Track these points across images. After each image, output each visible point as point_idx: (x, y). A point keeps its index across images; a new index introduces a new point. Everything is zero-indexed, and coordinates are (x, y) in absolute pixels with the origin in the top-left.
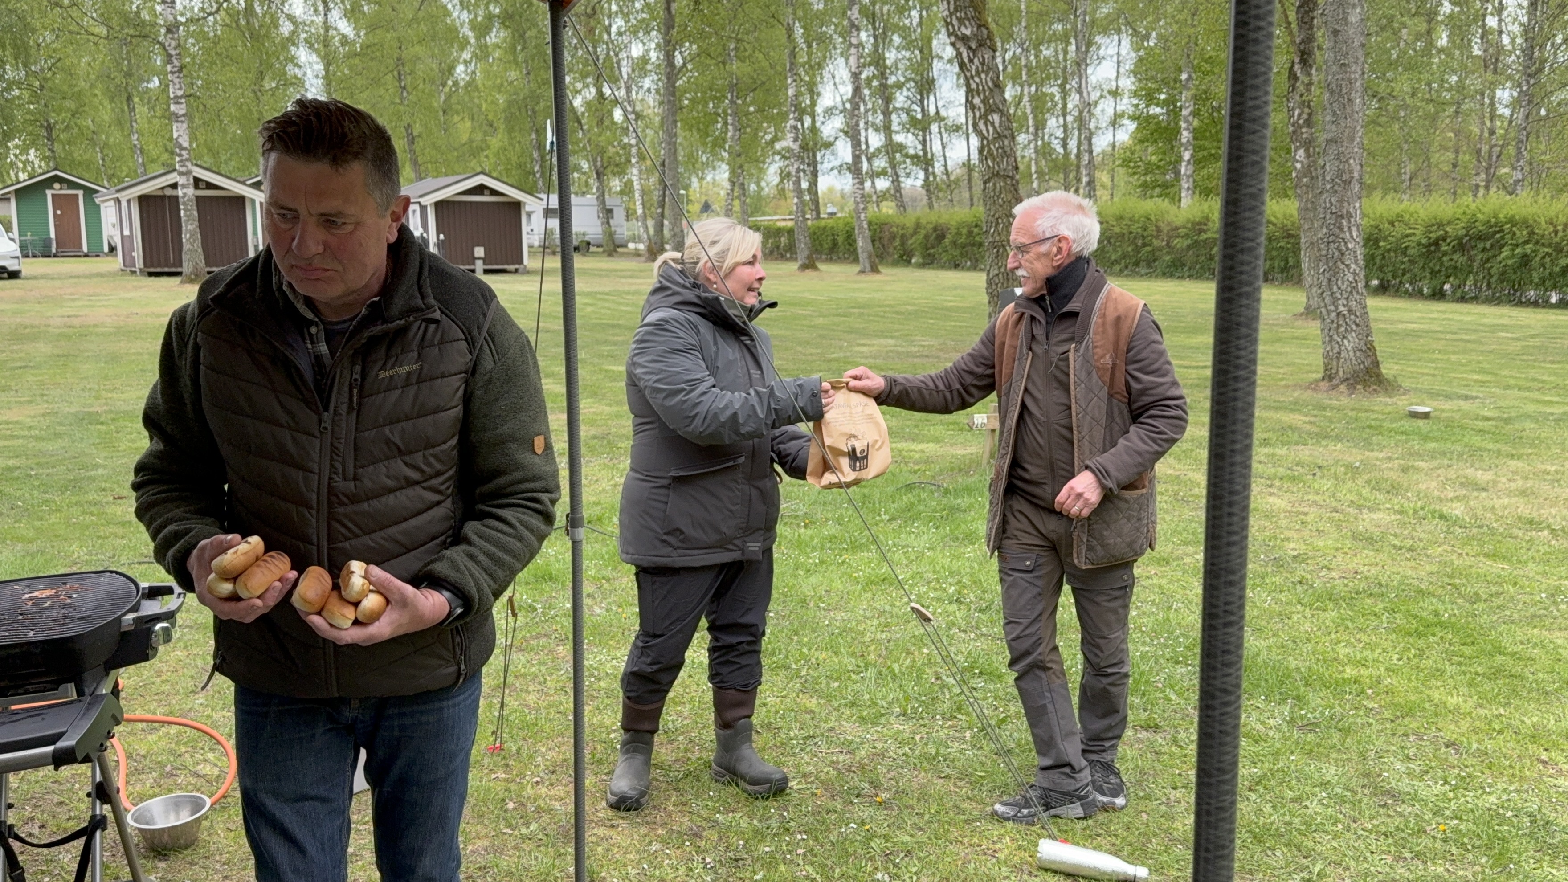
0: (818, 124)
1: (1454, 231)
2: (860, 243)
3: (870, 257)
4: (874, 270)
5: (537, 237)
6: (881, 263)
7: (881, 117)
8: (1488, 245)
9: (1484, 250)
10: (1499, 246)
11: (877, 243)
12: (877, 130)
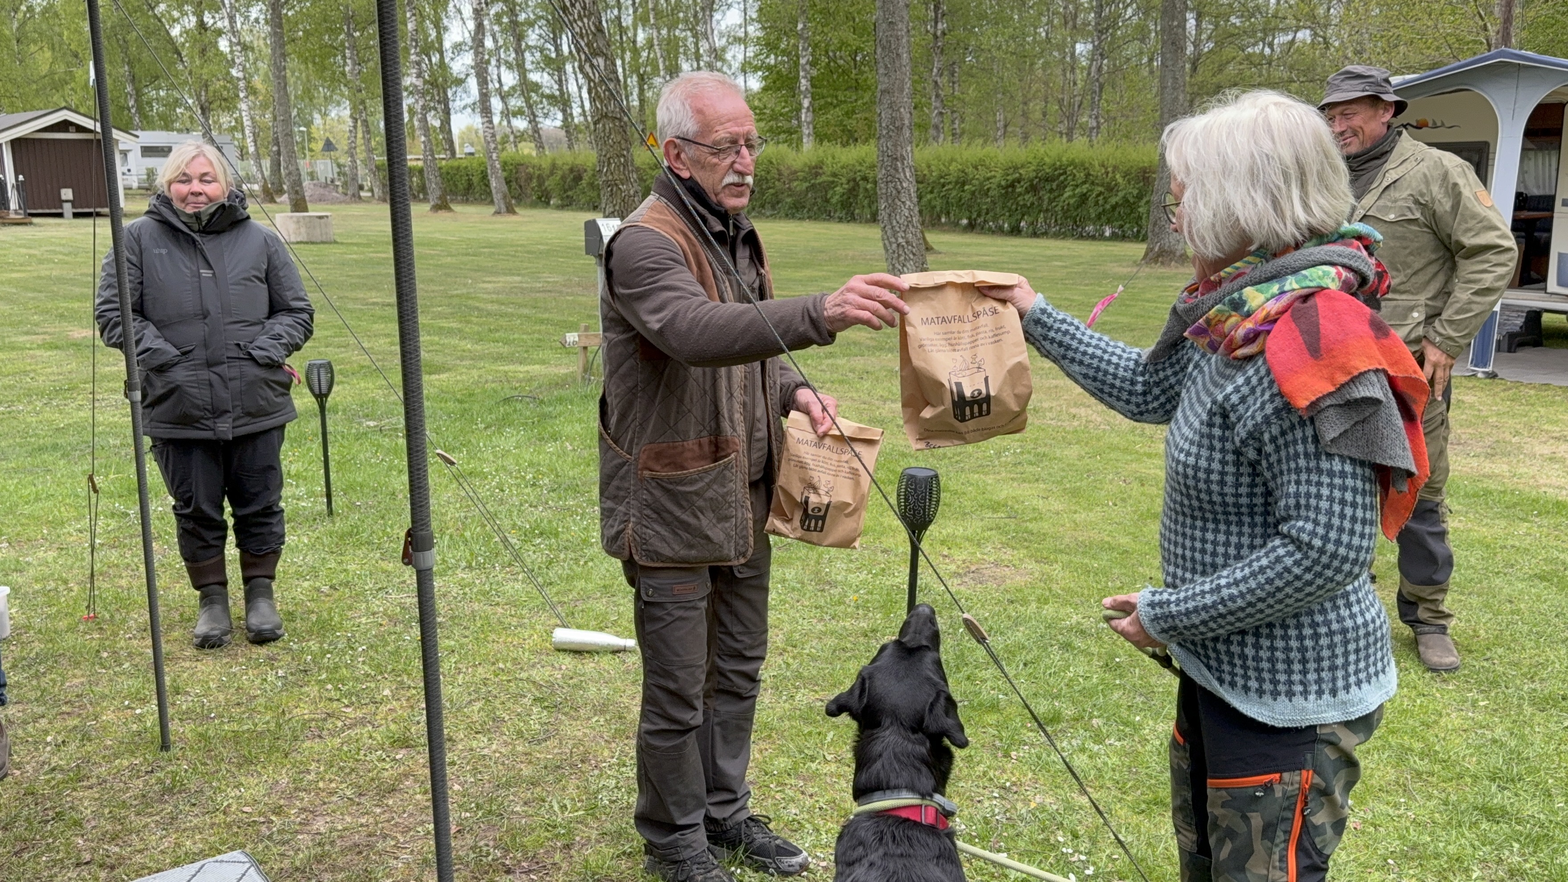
0: (447, 60)
1: (1027, 173)
2: (493, 184)
3: (505, 197)
4: (510, 210)
5: (135, 178)
6: (519, 204)
7: (513, 55)
8: (1054, 185)
9: (1051, 191)
10: (1062, 187)
11: (514, 184)
12: (510, 67)
